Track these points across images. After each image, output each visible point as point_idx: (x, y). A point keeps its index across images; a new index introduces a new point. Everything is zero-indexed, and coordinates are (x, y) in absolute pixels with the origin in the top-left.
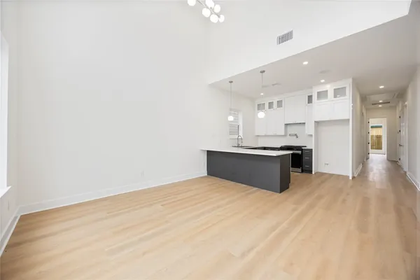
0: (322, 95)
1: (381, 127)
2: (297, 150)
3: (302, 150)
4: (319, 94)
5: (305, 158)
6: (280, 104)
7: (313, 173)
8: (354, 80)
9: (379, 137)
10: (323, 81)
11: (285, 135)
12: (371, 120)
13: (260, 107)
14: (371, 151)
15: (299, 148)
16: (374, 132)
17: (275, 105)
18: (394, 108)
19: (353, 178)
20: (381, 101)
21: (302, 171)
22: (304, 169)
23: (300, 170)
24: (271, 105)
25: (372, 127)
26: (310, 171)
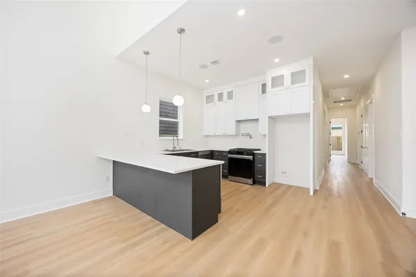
0: (277, 81)
1: (341, 128)
2: (248, 155)
3: (254, 155)
4: (274, 79)
5: (258, 165)
6: (230, 95)
7: (267, 186)
8: (315, 60)
9: (339, 139)
10: (277, 60)
11: (236, 135)
12: (332, 120)
13: (209, 99)
14: (332, 152)
15: (250, 152)
16: (335, 133)
17: (225, 96)
18: (354, 107)
19: (315, 191)
20: (343, 99)
21: (254, 183)
22: (256, 180)
23: (250, 181)
24: (221, 96)
25: (333, 128)
26: (264, 184)
